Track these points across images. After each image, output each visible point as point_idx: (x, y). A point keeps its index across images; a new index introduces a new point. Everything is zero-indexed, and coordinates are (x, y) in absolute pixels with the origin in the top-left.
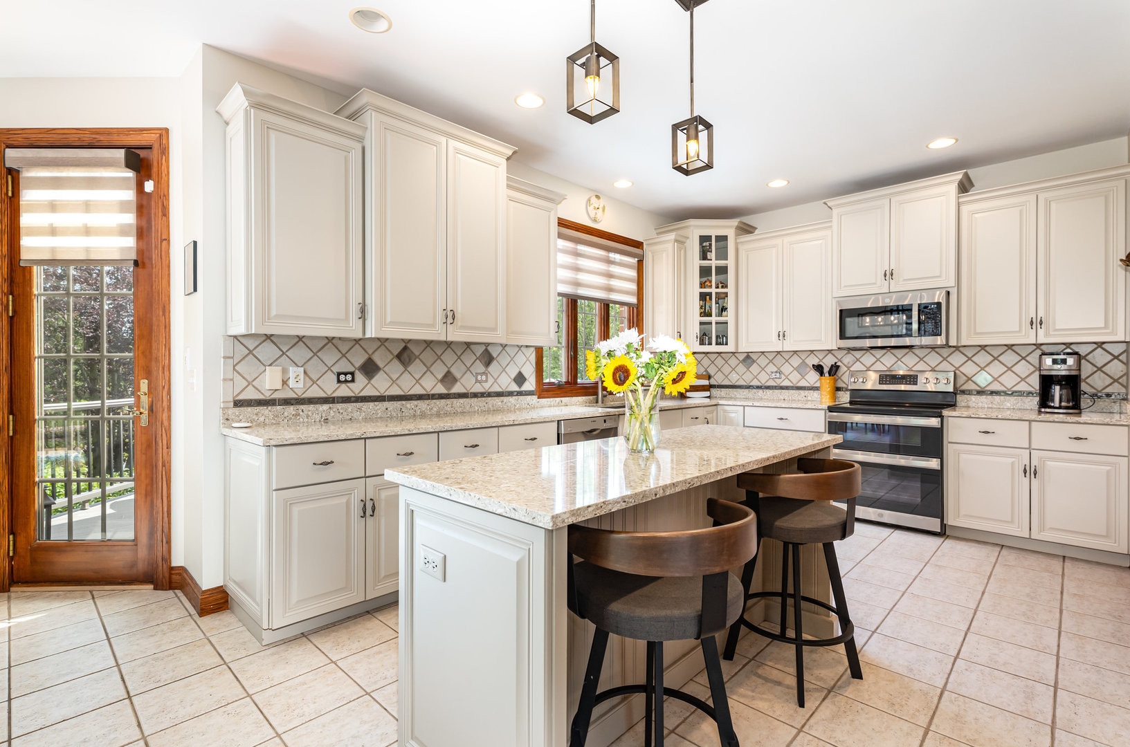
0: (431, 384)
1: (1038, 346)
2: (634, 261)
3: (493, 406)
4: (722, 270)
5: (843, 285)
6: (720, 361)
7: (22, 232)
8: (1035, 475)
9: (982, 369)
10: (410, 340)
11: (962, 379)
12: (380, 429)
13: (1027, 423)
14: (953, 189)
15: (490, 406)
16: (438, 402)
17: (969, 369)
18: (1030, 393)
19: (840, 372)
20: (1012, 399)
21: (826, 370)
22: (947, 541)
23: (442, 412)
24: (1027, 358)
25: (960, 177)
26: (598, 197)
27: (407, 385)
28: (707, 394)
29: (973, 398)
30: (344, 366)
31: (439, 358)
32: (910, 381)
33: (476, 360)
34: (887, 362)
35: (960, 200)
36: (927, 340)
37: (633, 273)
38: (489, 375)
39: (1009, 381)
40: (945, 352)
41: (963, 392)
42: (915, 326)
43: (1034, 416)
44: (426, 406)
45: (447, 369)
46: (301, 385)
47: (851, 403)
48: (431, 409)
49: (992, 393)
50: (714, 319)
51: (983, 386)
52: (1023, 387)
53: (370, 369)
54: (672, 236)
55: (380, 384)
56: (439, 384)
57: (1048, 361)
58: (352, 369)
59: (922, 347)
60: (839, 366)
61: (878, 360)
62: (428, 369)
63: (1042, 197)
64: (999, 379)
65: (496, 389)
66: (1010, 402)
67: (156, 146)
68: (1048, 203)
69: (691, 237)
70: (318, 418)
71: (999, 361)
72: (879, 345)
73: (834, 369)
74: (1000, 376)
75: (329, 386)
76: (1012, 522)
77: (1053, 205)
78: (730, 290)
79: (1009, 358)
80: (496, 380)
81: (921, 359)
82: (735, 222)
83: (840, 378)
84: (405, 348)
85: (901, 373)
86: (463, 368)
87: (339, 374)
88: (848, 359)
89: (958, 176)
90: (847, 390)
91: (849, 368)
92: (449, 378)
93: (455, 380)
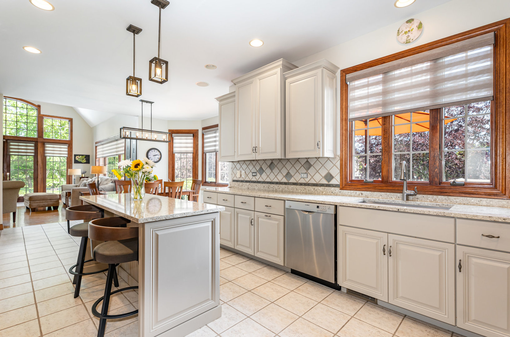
0: (281, 178)
3: (309, 191)
10: (273, 159)
12: (263, 194)
15: (307, 191)
16: (282, 186)
23: (284, 191)
27: (272, 178)
31: (284, 166)
33: (301, 167)
38: (308, 174)
44: (277, 187)
45: (287, 171)
48: (279, 189)
53: (261, 171)
56: (284, 178)
58: (256, 171)
62: (280, 171)
65: (312, 182)
80: (312, 177)
84: (272, 163)
86: (295, 171)
92: (288, 175)
93: (292, 176)
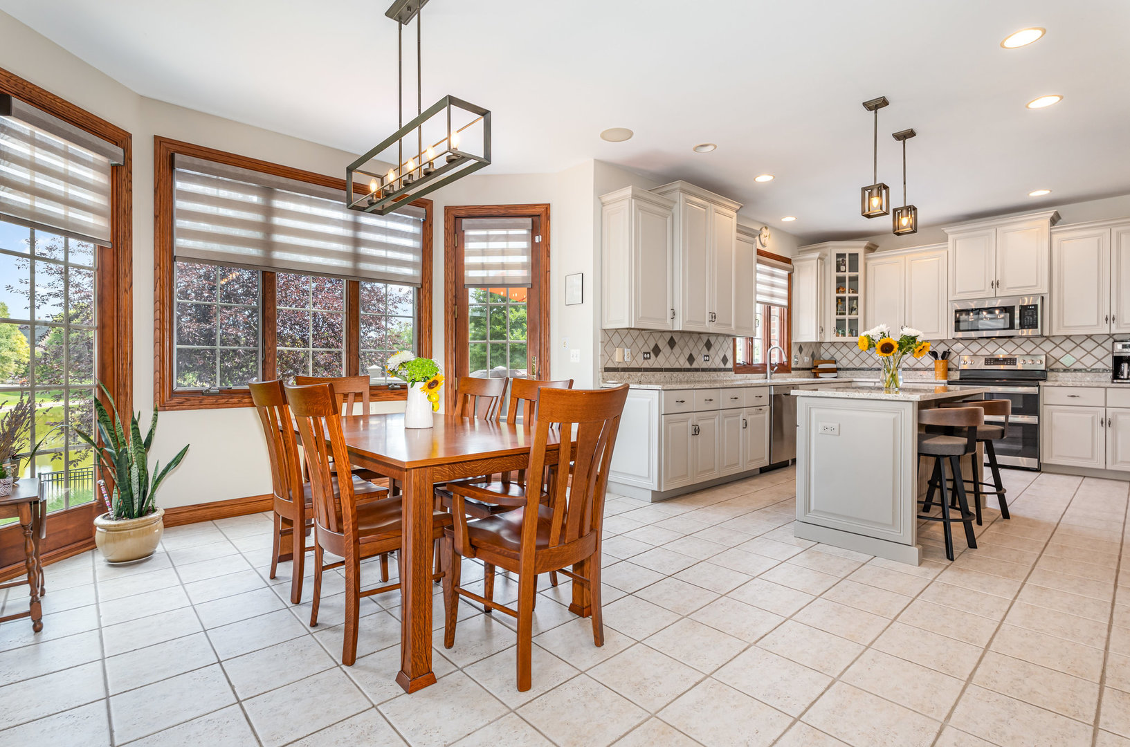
1: (1111, 336)
2: (785, 273)
4: (854, 280)
5: (957, 291)
6: (845, 350)
7: (465, 267)
8: (1109, 424)
9: (1068, 353)
11: (1052, 360)
13: (1104, 389)
14: (1047, 222)
17: (1057, 353)
18: (1104, 370)
19: (951, 357)
20: (1091, 375)
21: (939, 355)
22: (1043, 474)
24: (1103, 345)
25: (1052, 214)
26: (766, 228)
28: (835, 375)
29: (1060, 374)
30: (646, 349)
32: (1010, 363)
34: (992, 349)
35: (1052, 231)
36: (1026, 332)
37: (785, 283)
39: (1089, 361)
40: (1038, 341)
41: (1052, 370)
42: (1017, 321)
43: (1109, 384)
46: (629, 360)
47: (960, 379)
49: (1075, 370)
50: (847, 317)
51: (1068, 365)
52: (1099, 366)
54: (817, 255)
55: (660, 362)
57: (1119, 346)
59: (1021, 337)
60: (950, 353)
61: (983, 347)
63: (1114, 230)
64: (1081, 360)
66: (1088, 378)
67: (544, 215)
68: (1119, 235)
69: (829, 255)
70: (637, 379)
71: (1081, 347)
72: (985, 336)
73: (946, 355)
74: (1081, 358)
75: (640, 362)
76: (1092, 458)
77: (1123, 236)
78: (860, 295)
79: (1089, 345)
81: (1019, 346)
82: (864, 243)
83: (951, 361)
85: (1001, 356)
87: (644, 353)
88: (959, 346)
89: (1050, 213)
90: (957, 370)
91: (958, 354)
